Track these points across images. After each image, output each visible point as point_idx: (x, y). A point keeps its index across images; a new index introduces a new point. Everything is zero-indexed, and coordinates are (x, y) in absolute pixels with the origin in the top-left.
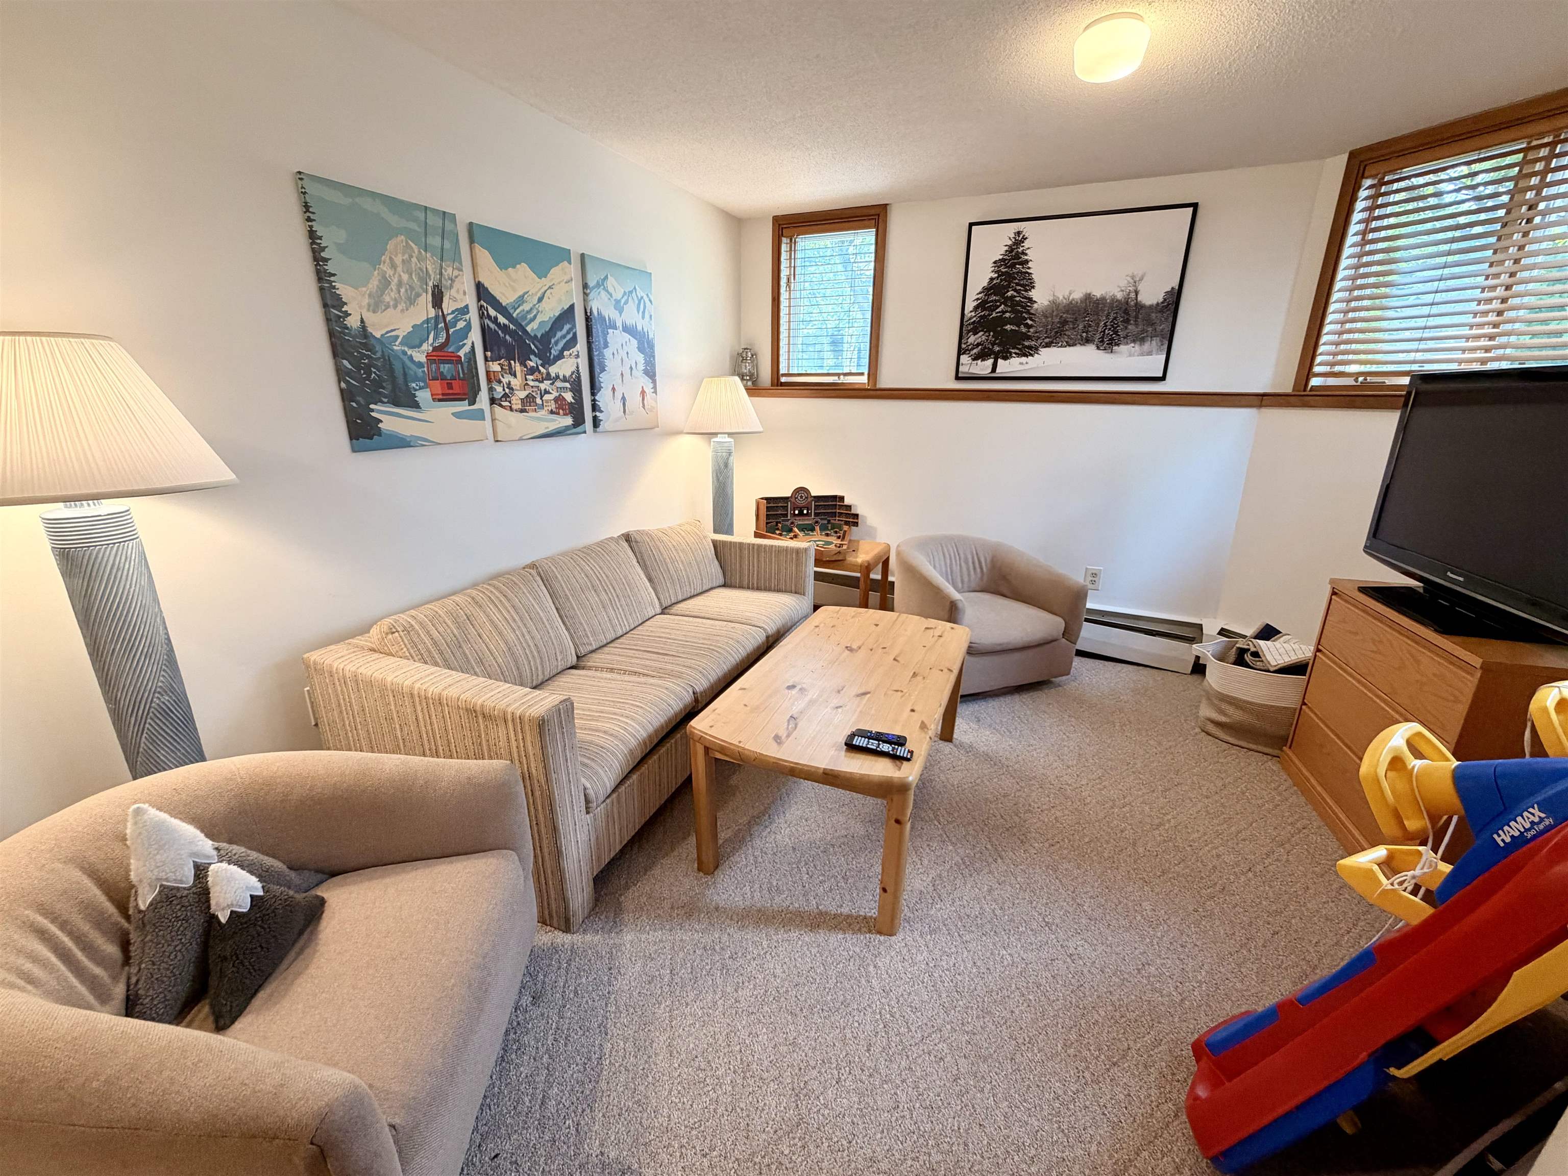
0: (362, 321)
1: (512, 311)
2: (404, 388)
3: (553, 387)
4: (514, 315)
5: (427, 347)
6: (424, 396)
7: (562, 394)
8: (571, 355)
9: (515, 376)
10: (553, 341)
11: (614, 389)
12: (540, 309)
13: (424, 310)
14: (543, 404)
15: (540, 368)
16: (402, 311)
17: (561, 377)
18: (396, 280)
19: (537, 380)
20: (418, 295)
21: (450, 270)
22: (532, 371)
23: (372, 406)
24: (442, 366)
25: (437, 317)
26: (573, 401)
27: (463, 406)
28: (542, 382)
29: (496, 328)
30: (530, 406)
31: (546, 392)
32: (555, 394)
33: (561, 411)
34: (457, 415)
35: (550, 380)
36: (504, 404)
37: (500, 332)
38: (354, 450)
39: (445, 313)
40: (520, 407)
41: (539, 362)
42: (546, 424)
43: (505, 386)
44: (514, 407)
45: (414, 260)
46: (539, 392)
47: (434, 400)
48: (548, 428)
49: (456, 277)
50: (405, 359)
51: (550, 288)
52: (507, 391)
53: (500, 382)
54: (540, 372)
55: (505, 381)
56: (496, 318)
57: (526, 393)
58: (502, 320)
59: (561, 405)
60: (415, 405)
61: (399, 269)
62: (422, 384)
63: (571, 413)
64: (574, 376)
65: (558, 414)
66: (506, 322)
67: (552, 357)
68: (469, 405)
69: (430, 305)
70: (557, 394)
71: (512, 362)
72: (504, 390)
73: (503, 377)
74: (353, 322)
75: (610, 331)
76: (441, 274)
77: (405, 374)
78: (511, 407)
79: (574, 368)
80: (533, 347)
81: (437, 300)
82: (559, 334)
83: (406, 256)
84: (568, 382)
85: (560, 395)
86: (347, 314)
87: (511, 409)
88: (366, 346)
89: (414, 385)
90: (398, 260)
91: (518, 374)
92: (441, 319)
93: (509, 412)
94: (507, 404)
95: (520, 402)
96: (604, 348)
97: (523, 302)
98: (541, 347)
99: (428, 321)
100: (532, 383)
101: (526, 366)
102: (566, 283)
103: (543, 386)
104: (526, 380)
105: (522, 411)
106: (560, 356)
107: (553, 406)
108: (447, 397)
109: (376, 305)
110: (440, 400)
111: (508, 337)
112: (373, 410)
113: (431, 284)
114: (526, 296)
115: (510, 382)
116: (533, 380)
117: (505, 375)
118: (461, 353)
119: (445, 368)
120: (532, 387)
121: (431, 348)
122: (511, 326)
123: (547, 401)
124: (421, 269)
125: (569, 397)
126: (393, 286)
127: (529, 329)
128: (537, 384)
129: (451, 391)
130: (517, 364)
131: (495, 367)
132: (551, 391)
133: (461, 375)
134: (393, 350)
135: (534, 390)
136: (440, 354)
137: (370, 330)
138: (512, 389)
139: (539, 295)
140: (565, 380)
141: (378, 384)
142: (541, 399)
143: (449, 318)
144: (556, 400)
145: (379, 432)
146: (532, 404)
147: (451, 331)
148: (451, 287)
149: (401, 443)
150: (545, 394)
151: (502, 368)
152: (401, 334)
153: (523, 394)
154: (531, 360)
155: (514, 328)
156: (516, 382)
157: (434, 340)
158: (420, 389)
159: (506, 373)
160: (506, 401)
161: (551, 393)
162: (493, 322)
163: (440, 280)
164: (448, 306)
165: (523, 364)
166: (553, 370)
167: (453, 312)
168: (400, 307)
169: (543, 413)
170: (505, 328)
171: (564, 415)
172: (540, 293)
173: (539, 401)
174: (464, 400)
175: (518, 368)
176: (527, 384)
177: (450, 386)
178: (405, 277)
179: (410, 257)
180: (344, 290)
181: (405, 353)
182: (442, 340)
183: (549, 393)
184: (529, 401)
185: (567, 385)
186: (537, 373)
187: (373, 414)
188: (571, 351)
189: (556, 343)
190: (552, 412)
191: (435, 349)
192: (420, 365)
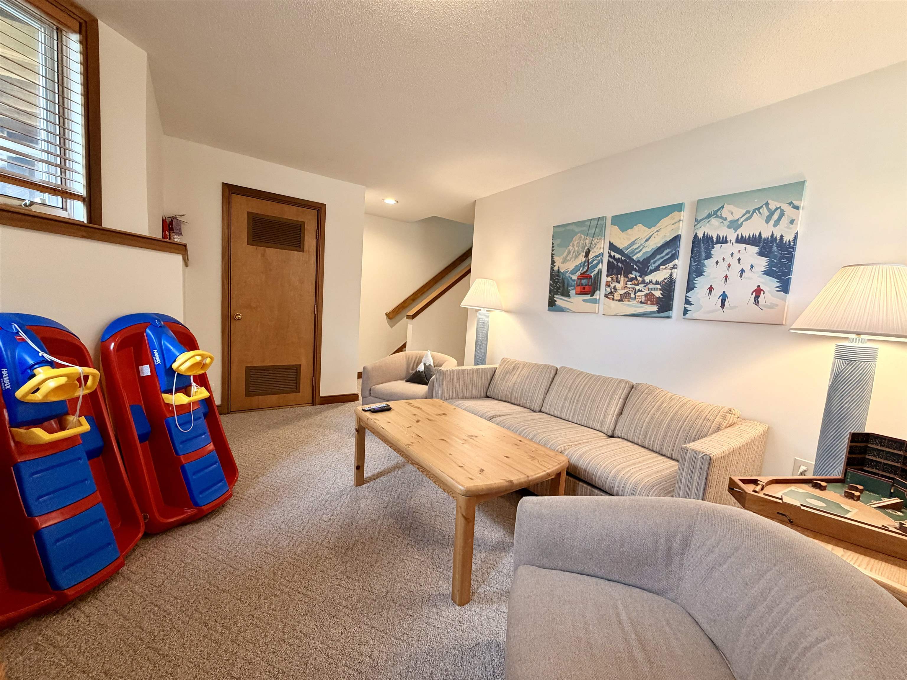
0: (559, 267)
1: (624, 251)
2: (566, 289)
3: (646, 288)
4: (626, 253)
5: (578, 274)
6: (573, 292)
7: (652, 292)
8: (666, 268)
9: (619, 283)
10: (652, 261)
11: (711, 289)
12: (646, 246)
13: (582, 258)
14: (635, 298)
15: (638, 278)
16: (573, 261)
17: (654, 281)
18: (573, 251)
19: (634, 284)
20: (580, 254)
21: (596, 241)
22: (632, 279)
23: (555, 296)
24: (582, 280)
25: (585, 261)
26: (661, 296)
27: (588, 297)
28: (638, 285)
29: (613, 261)
30: (626, 298)
31: (639, 291)
32: (646, 292)
33: (649, 302)
34: (584, 301)
35: (644, 284)
36: (609, 296)
37: (615, 263)
38: (549, 310)
39: (589, 258)
40: (619, 298)
41: (638, 274)
42: (635, 309)
43: (612, 288)
44: (615, 298)
45: (582, 241)
46: (634, 291)
47: (576, 294)
48: (636, 311)
49: (598, 242)
50: (569, 279)
51: (657, 231)
52: (613, 290)
53: (609, 286)
54: (637, 280)
55: (612, 285)
56: (614, 256)
57: (624, 292)
58: (618, 256)
59: (649, 298)
60: (569, 296)
61: (575, 246)
62: (573, 288)
63: (657, 304)
64: (666, 281)
65: (646, 303)
66: (620, 256)
67: (649, 271)
68: (591, 296)
69: (584, 257)
70: (648, 292)
71: (619, 276)
72: (611, 290)
73: (612, 283)
74: (556, 268)
75: (717, 246)
76: (591, 243)
77: (568, 284)
78: (613, 298)
79: (667, 276)
80: (635, 266)
81: (587, 255)
82: (658, 257)
83: (579, 241)
84: (660, 284)
85: (651, 292)
86: (555, 266)
87: (613, 299)
88: (558, 276)
89: (570, 288)
90: (575, 244)
91: (622, 282)
92: (587, 262)
93: (611, 301)
94: (612, 297)
95: (619, 296)
96: (705, 260)
97: (634, 245)
98: (641, 266)
99: (581, 263)
100: (629, 286)
101: (628, 277)
102: (673, 224)
103: (637, 288)
104: (626, 284)
105: (619, 301)
106: (657, 269)
107: (643, 299)
108: (581, 293)
109: (565, 261)
110: (579, 294)
111: (619, 264)
112: (555, 297)
113: (586, 248)
114: (637, 241)
115: (615, 286)
116: (631, 284)
117: (613, 283)
118: (592, 275)
119: (584, 281)
120: (630, 288)
121: (580, 274)
122: (623, 258)
123: (639, 296)
124: (583, 244)
125: (658, 294)
126: (571, 253)
127: (634, 258)
128: (633, 286)
129: (584, 291)
130: (622, 276)
131: (609, 279)
132: (643, 290)
133: (590, 284)
134: (566, 276)
135: (630, 289)
136: (583, 276)
137: (560, 270)
138: (616, 289)
139: (647, 238)
140: (657, 283)
141: (558, 288)
142: (635, 294)
143: (590, 261)
144: (646, 295)
145: (555, 305)
146: (627, 297)
147: (590, 266)
148: (595, 247)
149: (561, 310)
150: (638, 292)
151: (612, 279)
152: (570, 270)
153: (622, 292)
154: (632, 274)
155: (624, 259)
156: (618, 286)
157: (582, 270)
158: (572, 289)
159: (614, 282)
160: (611, 295)
161: (643, 291)
162: (612, 258)
163: (591, 246)
164: (591, 256)
165: (626, 276)
166: (647, 279)
167: (593, 258)
168: (572, 260)
169: (634, 302)
170: (618, 260)
171: (651, 304)
172: (648, 236)
173: (632, 296)
174: (589, 294)
175: (622, 278)
176: (626, 287)
177: (584, 288)
178: (577, 248)
179: (581, 240)
180: (556, 258)
181: (569, 277)
182: (585, 270)
183: (642, 291)
184: (627, 295)
185: (659, 287)
186: (635, 281)
187: (555, 299)
188: (667, 266)
189: (654, 263)
190: (641, 302)
191: (581, 274)
192: (574, 280)
